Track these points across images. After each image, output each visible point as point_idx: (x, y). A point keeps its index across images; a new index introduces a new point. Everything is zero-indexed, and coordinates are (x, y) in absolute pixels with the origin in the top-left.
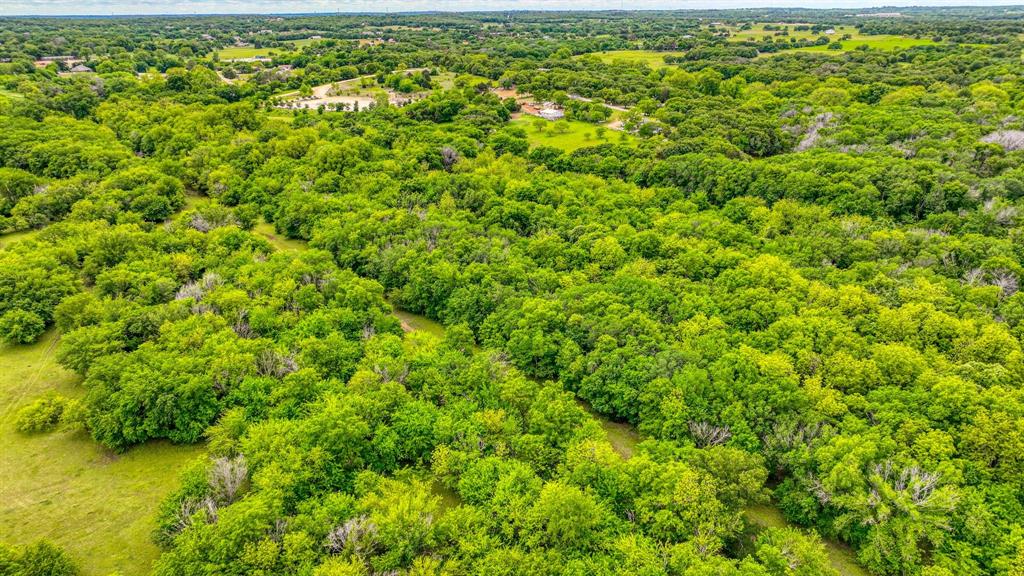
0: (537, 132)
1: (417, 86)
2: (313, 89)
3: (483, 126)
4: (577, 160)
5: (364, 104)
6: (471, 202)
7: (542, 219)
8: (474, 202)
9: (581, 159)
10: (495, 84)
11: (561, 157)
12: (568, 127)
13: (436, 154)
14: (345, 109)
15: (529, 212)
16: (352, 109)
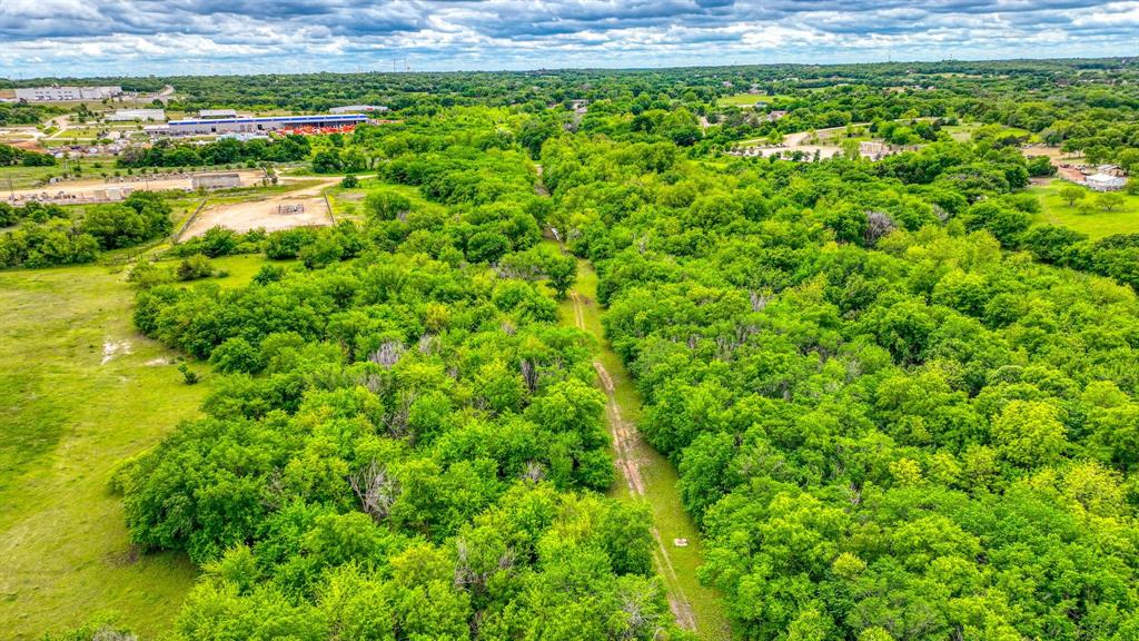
0: (1065, 206)
1: (917, 136)
2: (785, 136)
3: (970, 190)
4: (1103, 252)
5: (827, 153)
6: (852, 294)
7: (945, 341)
8: (858, 295)
9: (1111, 251)
10: (1035, 138)
11: (1076, 245)
12: (1121, 202)
13: (855, 219)
14: (803, 160)
15: (930, 324)
16: (811, 159)
